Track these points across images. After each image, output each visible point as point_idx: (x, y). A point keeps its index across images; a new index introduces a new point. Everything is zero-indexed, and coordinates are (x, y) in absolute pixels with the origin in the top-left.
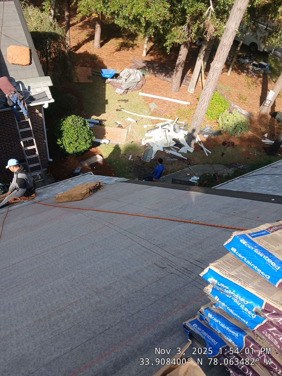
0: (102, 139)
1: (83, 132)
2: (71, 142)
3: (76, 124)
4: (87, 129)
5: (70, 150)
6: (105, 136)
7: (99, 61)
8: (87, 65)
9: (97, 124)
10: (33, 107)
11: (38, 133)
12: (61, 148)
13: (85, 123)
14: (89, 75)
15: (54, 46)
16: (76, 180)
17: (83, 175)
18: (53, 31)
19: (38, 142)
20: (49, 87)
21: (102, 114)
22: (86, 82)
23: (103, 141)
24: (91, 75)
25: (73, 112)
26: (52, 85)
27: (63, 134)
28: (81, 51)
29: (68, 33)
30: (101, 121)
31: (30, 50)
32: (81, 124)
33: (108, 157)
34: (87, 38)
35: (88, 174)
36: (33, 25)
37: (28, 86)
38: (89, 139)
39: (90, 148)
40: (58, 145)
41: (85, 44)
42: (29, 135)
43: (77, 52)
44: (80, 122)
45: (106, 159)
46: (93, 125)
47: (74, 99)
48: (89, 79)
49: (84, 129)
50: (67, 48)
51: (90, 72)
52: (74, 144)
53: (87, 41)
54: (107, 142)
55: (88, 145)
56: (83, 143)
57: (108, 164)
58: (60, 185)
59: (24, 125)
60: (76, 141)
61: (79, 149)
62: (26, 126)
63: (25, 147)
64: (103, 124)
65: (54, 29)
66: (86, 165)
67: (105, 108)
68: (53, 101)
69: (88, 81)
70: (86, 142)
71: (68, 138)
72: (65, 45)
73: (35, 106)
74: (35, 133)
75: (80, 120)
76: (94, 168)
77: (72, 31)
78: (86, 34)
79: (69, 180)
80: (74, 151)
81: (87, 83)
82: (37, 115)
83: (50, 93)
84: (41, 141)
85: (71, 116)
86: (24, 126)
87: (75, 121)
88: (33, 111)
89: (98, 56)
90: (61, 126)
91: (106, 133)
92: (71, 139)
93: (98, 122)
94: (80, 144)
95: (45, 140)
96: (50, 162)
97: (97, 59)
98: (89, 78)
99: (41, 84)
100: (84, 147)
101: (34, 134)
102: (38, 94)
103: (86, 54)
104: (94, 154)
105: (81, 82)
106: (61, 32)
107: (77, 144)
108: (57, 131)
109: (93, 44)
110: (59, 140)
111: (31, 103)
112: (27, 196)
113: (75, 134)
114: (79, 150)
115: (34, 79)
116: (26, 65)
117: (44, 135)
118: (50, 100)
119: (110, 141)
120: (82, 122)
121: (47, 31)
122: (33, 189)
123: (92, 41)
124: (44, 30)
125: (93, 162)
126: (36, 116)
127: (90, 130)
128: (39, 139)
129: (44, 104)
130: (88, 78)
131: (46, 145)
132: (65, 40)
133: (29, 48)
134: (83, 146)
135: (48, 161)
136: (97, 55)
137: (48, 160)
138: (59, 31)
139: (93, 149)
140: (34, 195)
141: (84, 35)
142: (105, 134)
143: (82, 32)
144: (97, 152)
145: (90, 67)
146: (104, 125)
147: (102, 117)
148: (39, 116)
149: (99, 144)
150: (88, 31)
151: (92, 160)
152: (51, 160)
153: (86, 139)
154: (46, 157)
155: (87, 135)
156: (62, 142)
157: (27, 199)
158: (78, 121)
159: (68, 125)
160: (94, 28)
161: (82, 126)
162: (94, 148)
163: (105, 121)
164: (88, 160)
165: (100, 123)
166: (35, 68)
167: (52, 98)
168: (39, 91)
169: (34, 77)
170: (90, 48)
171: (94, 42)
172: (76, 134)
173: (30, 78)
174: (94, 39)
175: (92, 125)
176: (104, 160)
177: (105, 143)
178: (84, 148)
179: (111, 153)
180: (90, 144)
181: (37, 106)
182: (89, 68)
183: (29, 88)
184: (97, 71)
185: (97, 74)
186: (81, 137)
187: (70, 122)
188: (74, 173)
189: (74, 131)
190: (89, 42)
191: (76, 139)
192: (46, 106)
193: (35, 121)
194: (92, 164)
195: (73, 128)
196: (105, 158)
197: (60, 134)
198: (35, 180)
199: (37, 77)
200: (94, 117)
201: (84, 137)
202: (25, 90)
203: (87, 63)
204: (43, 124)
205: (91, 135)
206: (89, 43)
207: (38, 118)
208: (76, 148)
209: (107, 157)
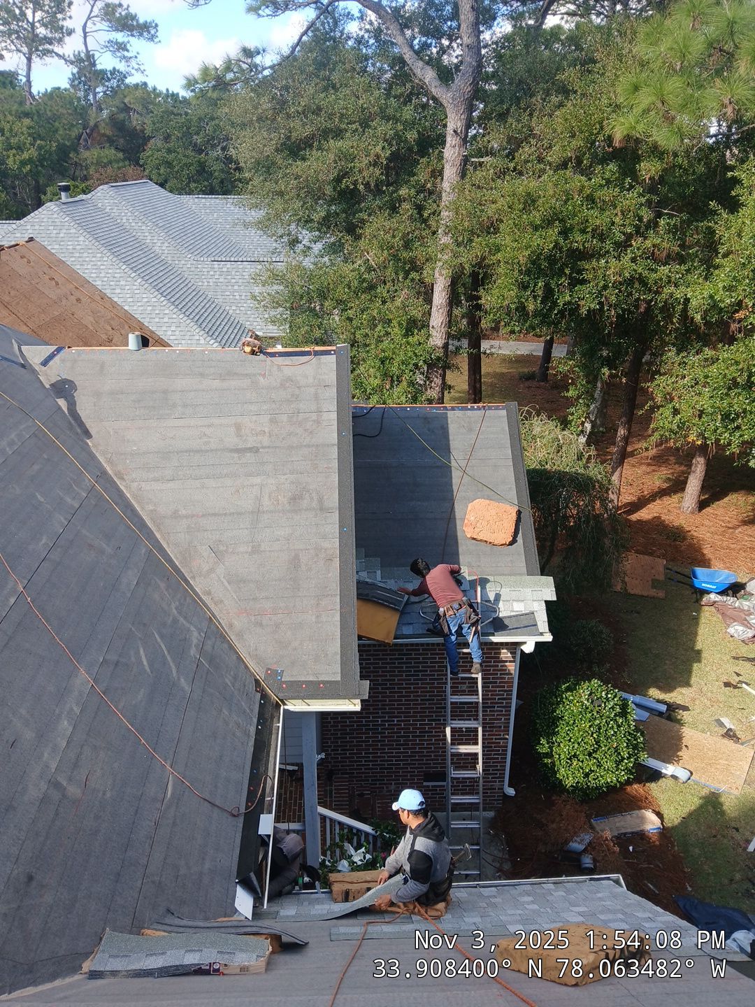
0: (669, 763)
1: (615, 732)
2: (575, 753)
3: (600, 706)
4: (629, 726)
5: (569, 776)
6: (678, 756)
7: (691, 546)
8: (654, 551)
9: (660, 714)
10: (497, 644)
11: (493, 711)
12: (546, 765)
13: (624, 706)
14: (657, 577)
15: (578, 505)
16: (568, 892)
17: (591, 879)
18: (581, 471)
19: (489, 735)
20: (546, 602)
21: (678, 689)
22: (645, 594)
23: (669, 769)
24: (662, 578)
25: (596, 669)
26: (555, 599)
27: (557, 727)
28: (644, 514)
29: (617, 474)
30: (672, 708)
31: (519, 513)
32: (613, 708)
33: (679, 824)
34: (665, 485)
35: (608, 879)
36: (538, 456)
37: (496, 594)
38: (628, 758)
39: (628, 782)
40: (540, 753)
41: (658, 501)
42: (472, 711)
43: (634, 517)
44: (612, 703)
45: (673, 828)
46: (647, 714)
47: (604, 636)
48: (654, 587)
49: (619, 726)
50: (611, 510)
51: (662, 569)
52: (582, 762)
53: (663, 493)
54: (682, 774)
55: (623, 773)
56: (609, 764)
57: (676, 848)
58: (520, 894)
59: (465, 683)
60: (590, 754)
61: (594, 779)
62: (470, 687)
63: (452, 744)
64: (679, 717)
65: (586, 467)
66: (608, 834)
67: (689, 672)
68: (548, 638)
69: (653, 592)
70: (618, 763)
71: (570, 741)
72: (604, 501)
73: (502, 644)
74: (487, 711)
75: (612, 698)
76: (631, 848)
77: (628, 467)
78: (663, 477)
79: (548, 884)
80: (578, 782)
81: (647, 597)
82: (502, 666)
83: (546, 619)
84: (497, 735)
85: (590, 681)
86: (464, 687)
87: (598, 699)
88: (495, 653)
89: (690, 531)
90: (558, 703)
91: (684, 747)
92: (576, 746)
93: (663, 708)
94: (599, 766)
95: (508, 734)
96: (505, 796)
97: (684, 539)
98: (655, 584)
99: (527, 593)
100: (611, 778)
101: (483, 711)
102: (517, 616)
103: (657, 525)
104: (637, 804)
105: (632, 592)
106: (600, 473)
107: (590, 764)
108: (545, 715)
109: (680, 502)
110: (543, 741)
111: (493, 635)
112: (424, 904)
113: (592, 736)
114: (592, 784)
115: (513, 578)
116: (501, 545)
117: (509, 719)
118: (541, 634)
119: (692, 773)
120: (616, 705)
121: (567, 470)
122: (446, 886)
123: (679, 495)
124: (561, 468)
125: (629, 830)
126: (499, 668)
127: (637, 729)
128: (493, 727)
129: (525, 643)
130: (653, 583)
131: (507, 747)
132: (607, 493)
133: (516, 509)
134: (609, 775)
135: (504, 793)
136: (688, 529)
137: (502, 789)
138: (595, 471)
139: (636, 788)
140: (441, 906)
141: (657, 479)
142: (680, 750)
143: (654, 471)
144: (647, 798)
145: (664, 556)
146: (679, 722)
147: (676, 696)
148: (505, 670)
149: (656, 776)
150: (671, 471)
151: (624, 823)
152: (511, 792)
153: (619, 754)
154: (499, 781)
155: (625, 745)
156: (551, 748)
157: (423, 911)
158: (607, 699)
159: (575, 706)
160: (690, 466)
161: (616, 715)
162: (640, 783)
163: (686, 708)
164: (617, 819)
165: (671, 713)
166: (520, 555)
167: (548, 631)
168: (519, 608)
169: (515, 575)
170: (669, 511)
171: (682, 498)
172: (595, 735)
173: (506, 575)
174: (683, 489)
175: (645, 715)
176: (665, 832)
177: (674, 777)
178: (609, 780)
179: (691, 814)
180: (629, 771)
181: (507, 644)
182: (659, 560)
183: (498, 597)
184: (678, 571)
185: (679, 577)
186: (606, 746)
187: (583, 699)
188: (565, 849)
189: (590, 726)
190: (670, 497)
191: (590, 749)
192: (529, 648)
193: (493, 678)
194: (625, 834)
195: (589, 715)
196: (668, 824)
197: (551, 725)
198: (455, 859)
199: (521, 574)
200: (654, 693)
201: (616, 749)
202: (486, 601)
203: (654, 546)
204: (512, 691)
205: (635, 747)
206: (668, 497)
207: (501, 674)
208: (587, 775)
209: (676, 822)
